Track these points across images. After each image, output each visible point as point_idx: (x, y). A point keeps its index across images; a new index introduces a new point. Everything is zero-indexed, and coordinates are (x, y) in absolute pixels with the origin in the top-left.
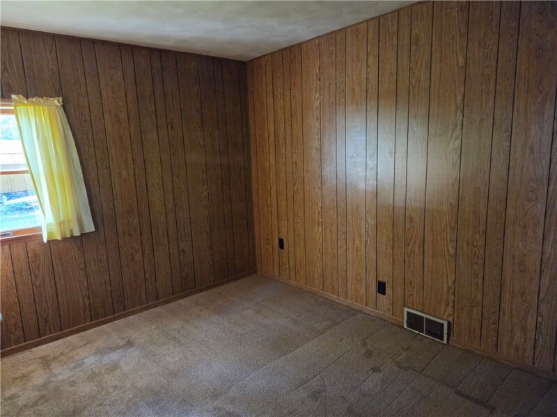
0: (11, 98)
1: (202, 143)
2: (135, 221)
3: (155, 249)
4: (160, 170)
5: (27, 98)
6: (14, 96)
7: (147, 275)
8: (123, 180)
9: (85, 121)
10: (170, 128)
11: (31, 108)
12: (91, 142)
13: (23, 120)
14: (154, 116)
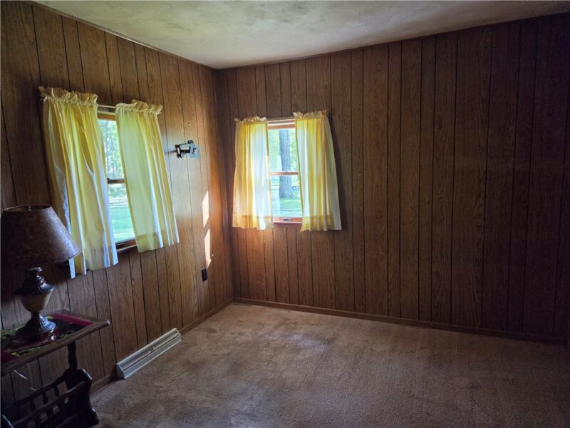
0: (293, 115)
1: (483, 144)
2: (383, 228)
3: (402, 262)
4: (417, 177)
5: (304, 113)
6: (295, 114)
7: (390, 287)
8: (374, 185)
9: (347, 128)
10: (437, 127)
11: (305, 122)
12: (350, 148)
13: (300, 131)
14: (418, 115)
